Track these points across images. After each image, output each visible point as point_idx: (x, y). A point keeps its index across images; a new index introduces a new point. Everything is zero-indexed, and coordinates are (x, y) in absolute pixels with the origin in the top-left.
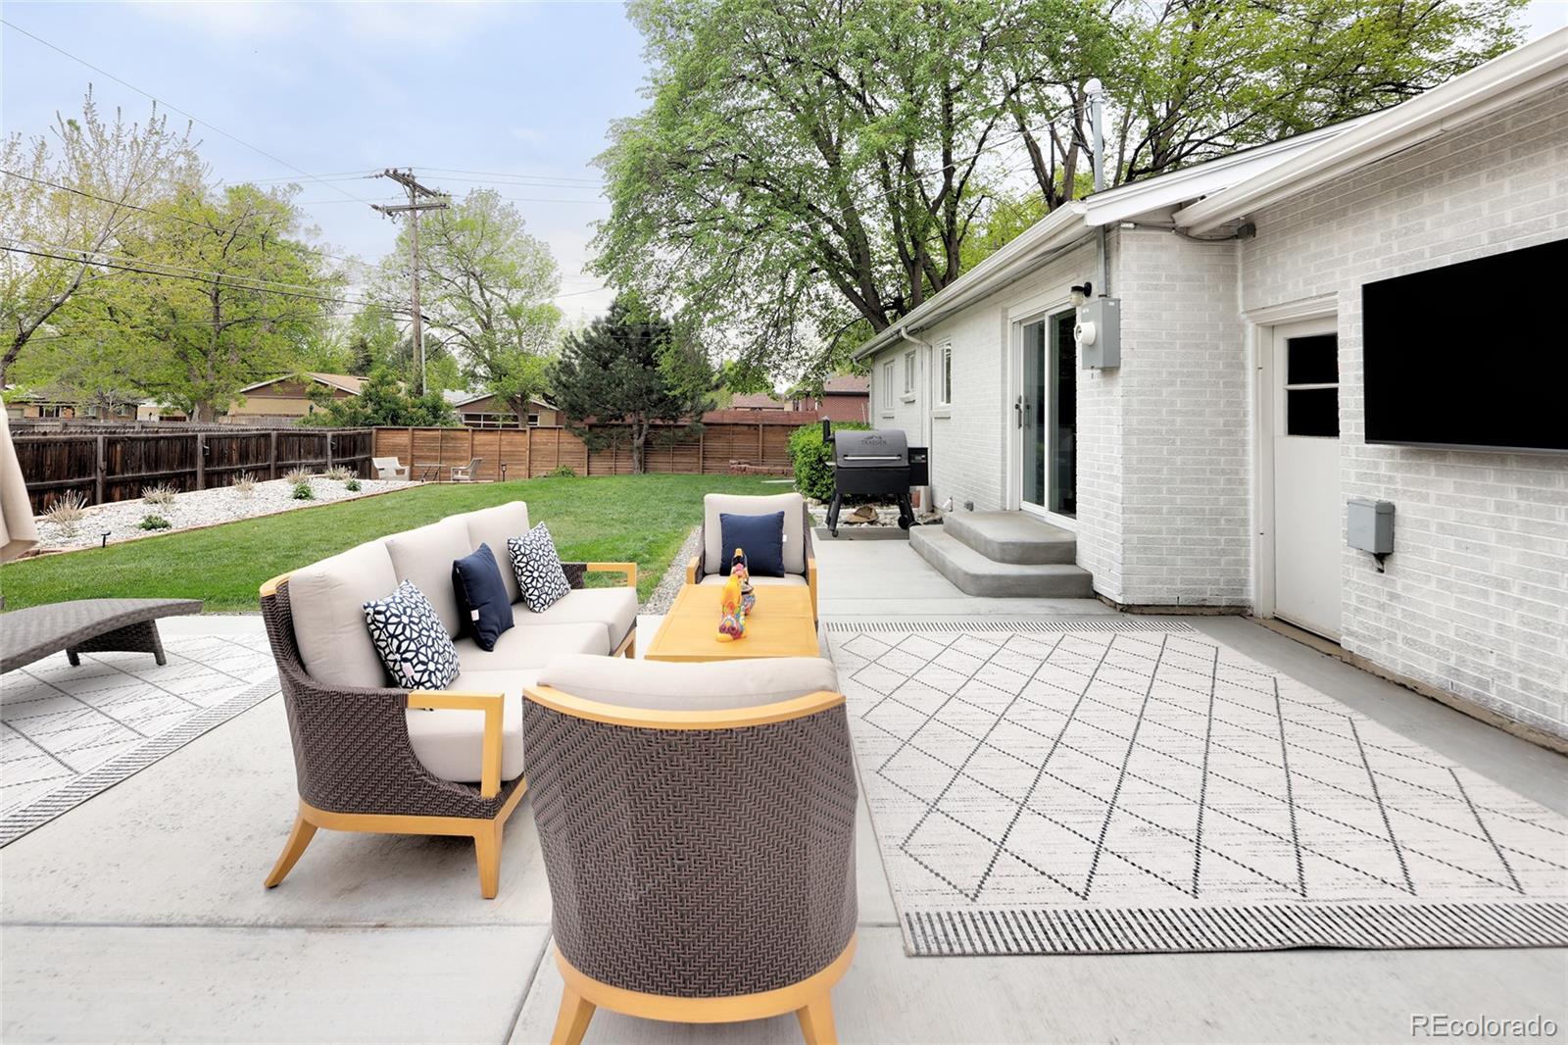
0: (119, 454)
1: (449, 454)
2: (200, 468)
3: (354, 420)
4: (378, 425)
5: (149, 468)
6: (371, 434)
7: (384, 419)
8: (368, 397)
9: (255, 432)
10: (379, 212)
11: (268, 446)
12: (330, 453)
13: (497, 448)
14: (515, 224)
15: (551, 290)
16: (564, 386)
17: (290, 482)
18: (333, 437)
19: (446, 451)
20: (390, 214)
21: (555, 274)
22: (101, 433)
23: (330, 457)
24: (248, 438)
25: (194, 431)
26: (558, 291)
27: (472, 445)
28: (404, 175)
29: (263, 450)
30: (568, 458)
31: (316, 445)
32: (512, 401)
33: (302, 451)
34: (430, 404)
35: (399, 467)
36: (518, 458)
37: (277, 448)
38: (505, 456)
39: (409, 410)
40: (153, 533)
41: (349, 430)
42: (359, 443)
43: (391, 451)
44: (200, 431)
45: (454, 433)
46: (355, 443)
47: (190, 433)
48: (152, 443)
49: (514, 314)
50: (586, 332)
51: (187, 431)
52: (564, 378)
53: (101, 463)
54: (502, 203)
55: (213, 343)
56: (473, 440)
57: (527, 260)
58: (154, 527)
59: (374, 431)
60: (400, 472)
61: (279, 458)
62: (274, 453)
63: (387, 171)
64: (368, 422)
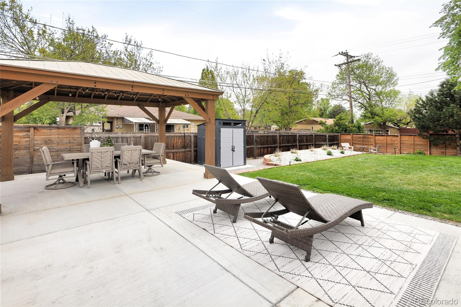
0: (281, 139)
1: (366, 143)
2: (298, 144)
3: (332, 131)
4: (340, 133)
5: (287, 144)
6: (338, 135)
7: (342, 131)
8: (336, 124)
9: (309, 134)
10: (336, 66)
11: (312, 138)
12: (328, 141)
13: (386, 142)
14: (379, 62)
15: (394, 84)
16: (418, 118)
17: (322, 149)
18: (328, 136)
19: (365, 142)
20: (340, 67)
21: (395, 78)
22: (278, 134)
23: (328, 142)
24: (308, 136)
25: (296, 134)
26: (397, 84)
27: (375, 140)
28: (345, 53)
29: (311, 139)
30: (419, 147)
31: (324, 138)
32: (380, 125)
33: (320, 140)
34: (357, 126)
35: (350, 146)
36: (395, 146)
37: (315, 139)
38: (389, 145)
39: (350, 128)
40: (298, 162)
41: (332, 134)
42: (335, 138)
43: (346, 141)
44: (297, 134)
45: (367, 136)
46: (334, 138)
47: (295, 134)
48: (288, 136)
49: (378, 94)
50: (427, 97)
51: (294, 134)
52: (417, 115)
53: (278, 142)
54: (373, 56)
55: (289, 111)
56: (375, 138)
57: (383, 75)
58: (298, 160)
59: (339, 135)
60: (350, 148)
61: (315, 142)
62: (314, 140)
63: (340, 53)
64: (337, 131)
